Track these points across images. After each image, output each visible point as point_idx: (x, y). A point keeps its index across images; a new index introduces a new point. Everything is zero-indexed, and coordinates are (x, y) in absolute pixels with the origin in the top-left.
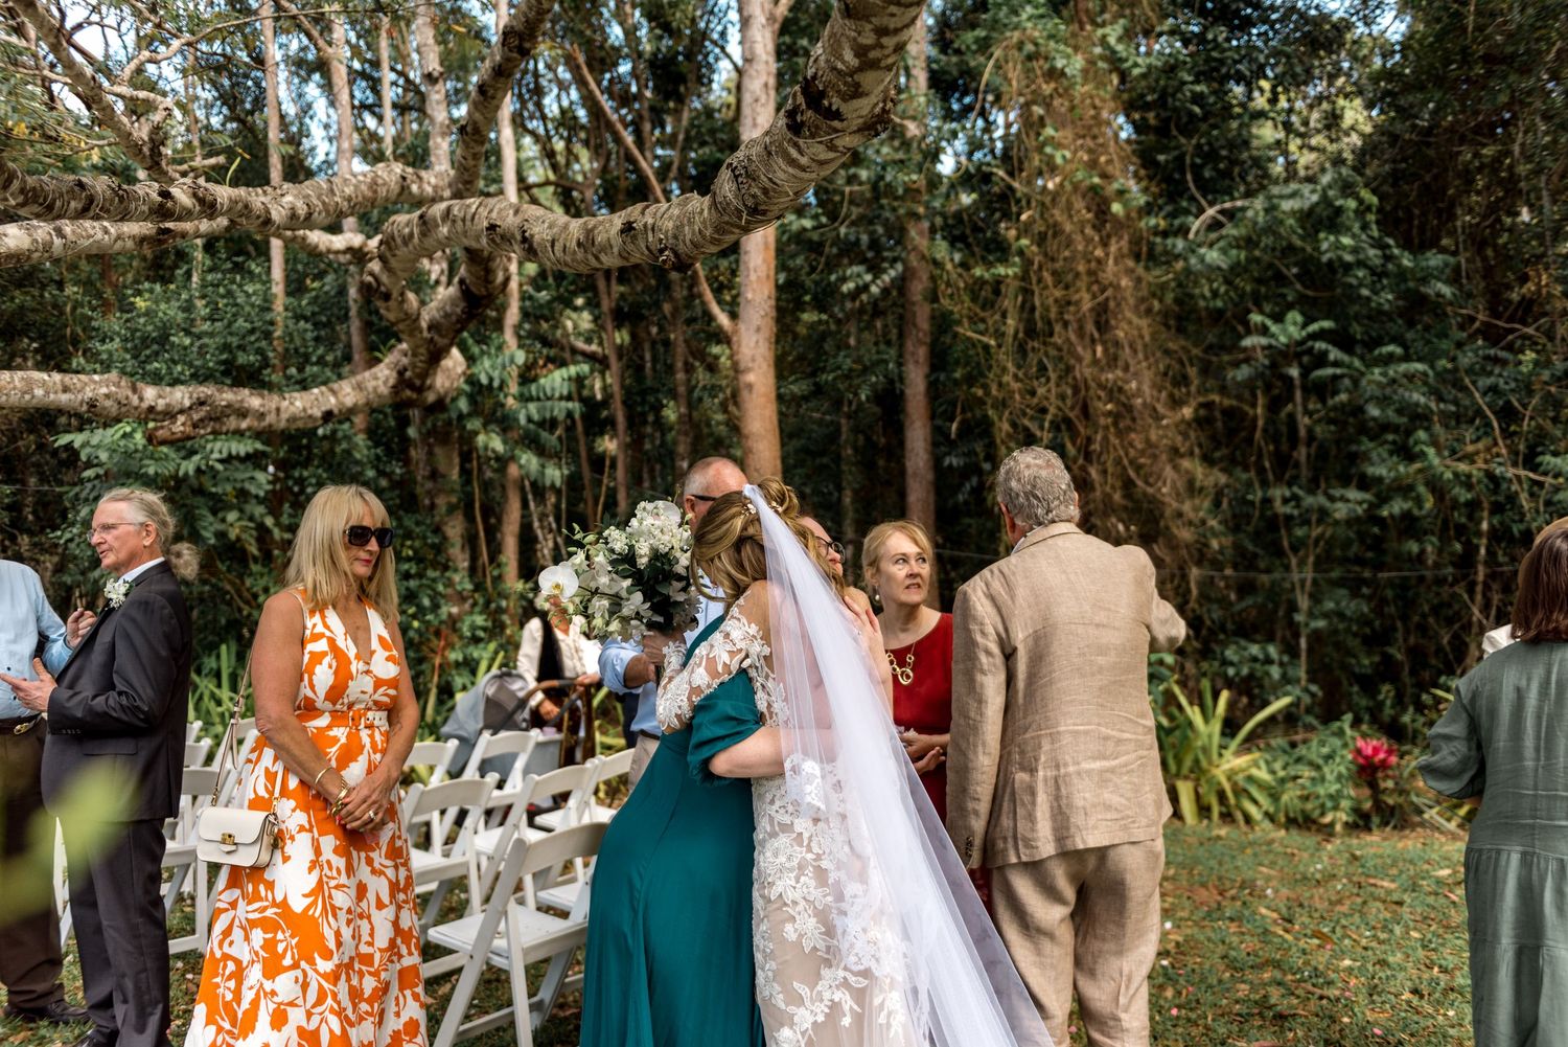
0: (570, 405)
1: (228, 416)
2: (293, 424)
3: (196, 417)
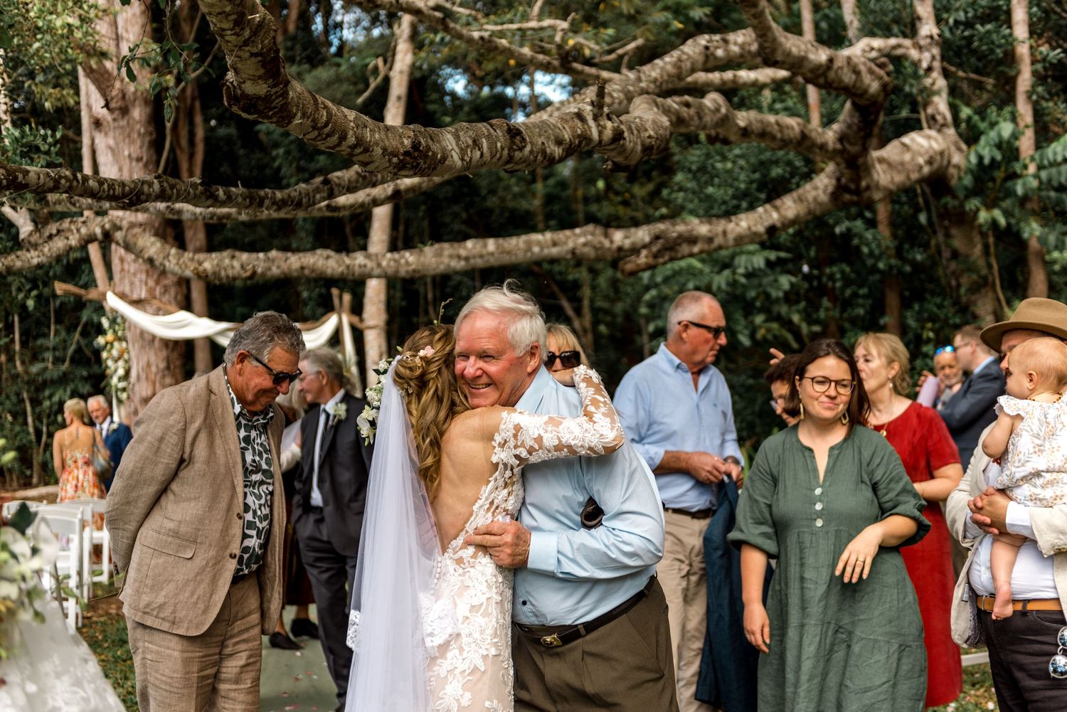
2: (740, 240)
3: (655, 249)
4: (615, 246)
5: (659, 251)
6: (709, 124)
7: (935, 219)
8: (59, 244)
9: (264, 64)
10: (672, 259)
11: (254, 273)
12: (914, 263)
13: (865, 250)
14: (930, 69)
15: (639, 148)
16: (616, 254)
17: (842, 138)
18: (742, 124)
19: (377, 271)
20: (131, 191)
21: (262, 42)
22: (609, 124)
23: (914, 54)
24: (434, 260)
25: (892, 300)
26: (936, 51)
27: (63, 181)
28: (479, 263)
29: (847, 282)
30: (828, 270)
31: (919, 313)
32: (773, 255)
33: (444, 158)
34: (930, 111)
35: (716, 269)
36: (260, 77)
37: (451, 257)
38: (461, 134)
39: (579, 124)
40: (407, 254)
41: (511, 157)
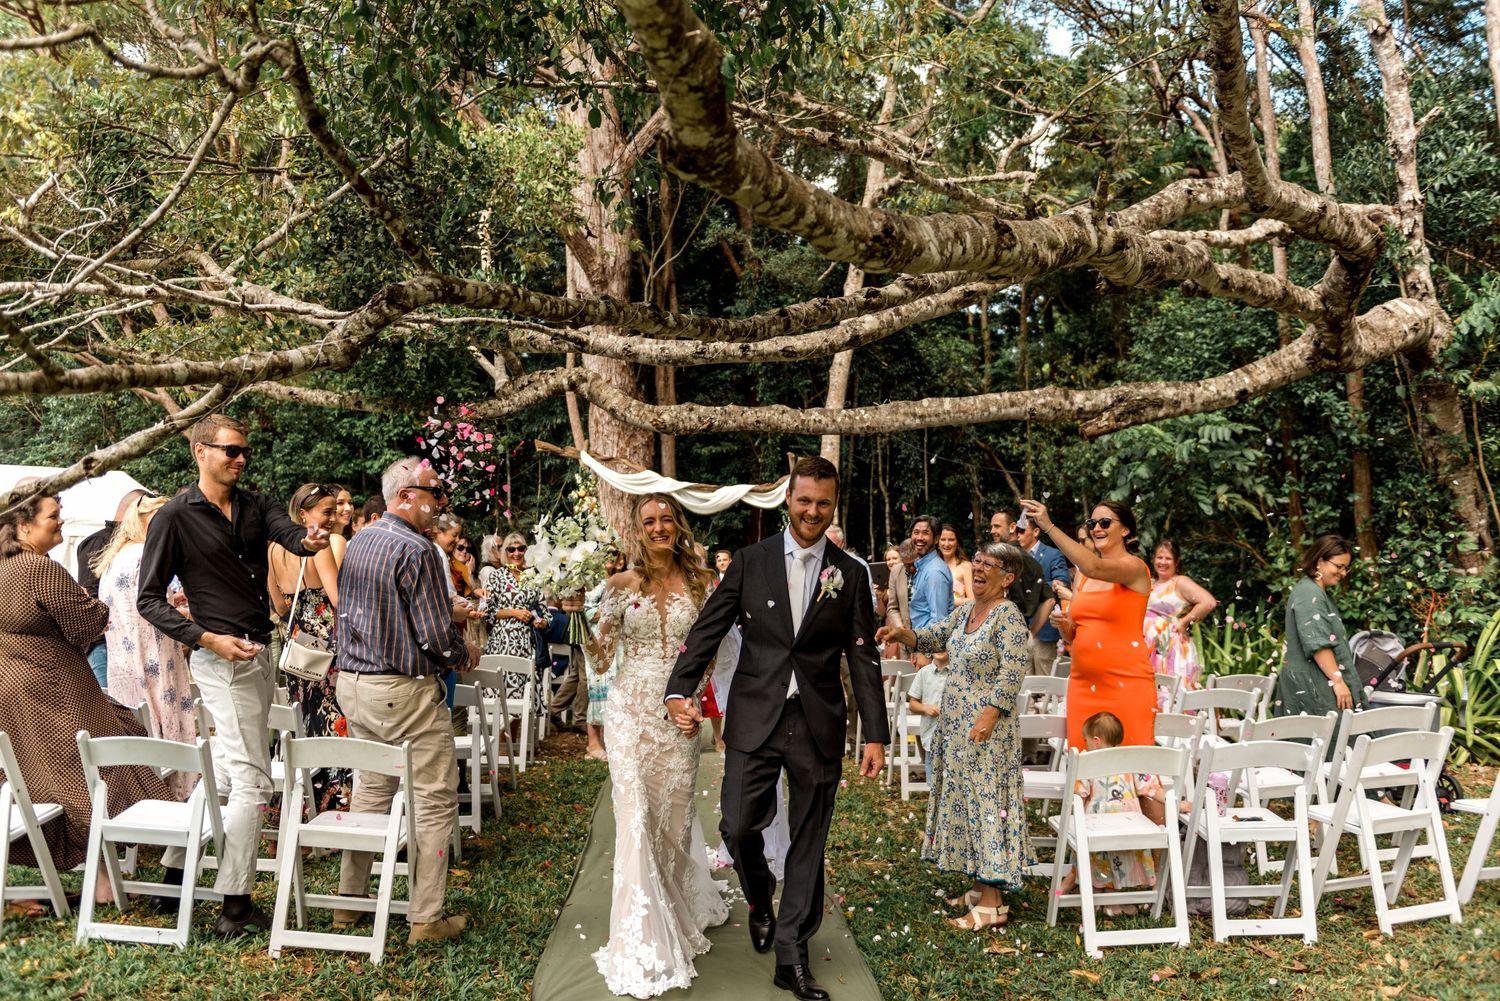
1: (1144, 407)
2: (1208, 407)
3: (1117, 412)
4: (1075, 408)
5: (1122, 414)
7: (1413, 392)
8: (529, 394)
9: (706, 102)
10: (1135, 423)
11: (711, 425)
12: (1387, 438)
13: (1337, 421)
14: (1411, 236)
15: (1140, 264)
16: (1076, 416)
17: (1325, 299)
18: (1223, 276)
19: (831, 428)
20: (576, 310)
21: (704, 71)
22: (1110, 230)
23: (1395, 219)
24: (889, 418)
25: (1362, 476)
26: (1419, 217)
27: (503, 296)
28: (935, 421)
29: (1315, 457)
30: (1293, 443)
31: (1393, 490)
32: (1239, 428)
33: (920, 250)
34: (1411, 279)
35: (1179, 438)
36: (701, 122)
37: (906, 414)
38: (941, 224)
39: (1076, 228)
40: (862, 411)
41: (997, 258)
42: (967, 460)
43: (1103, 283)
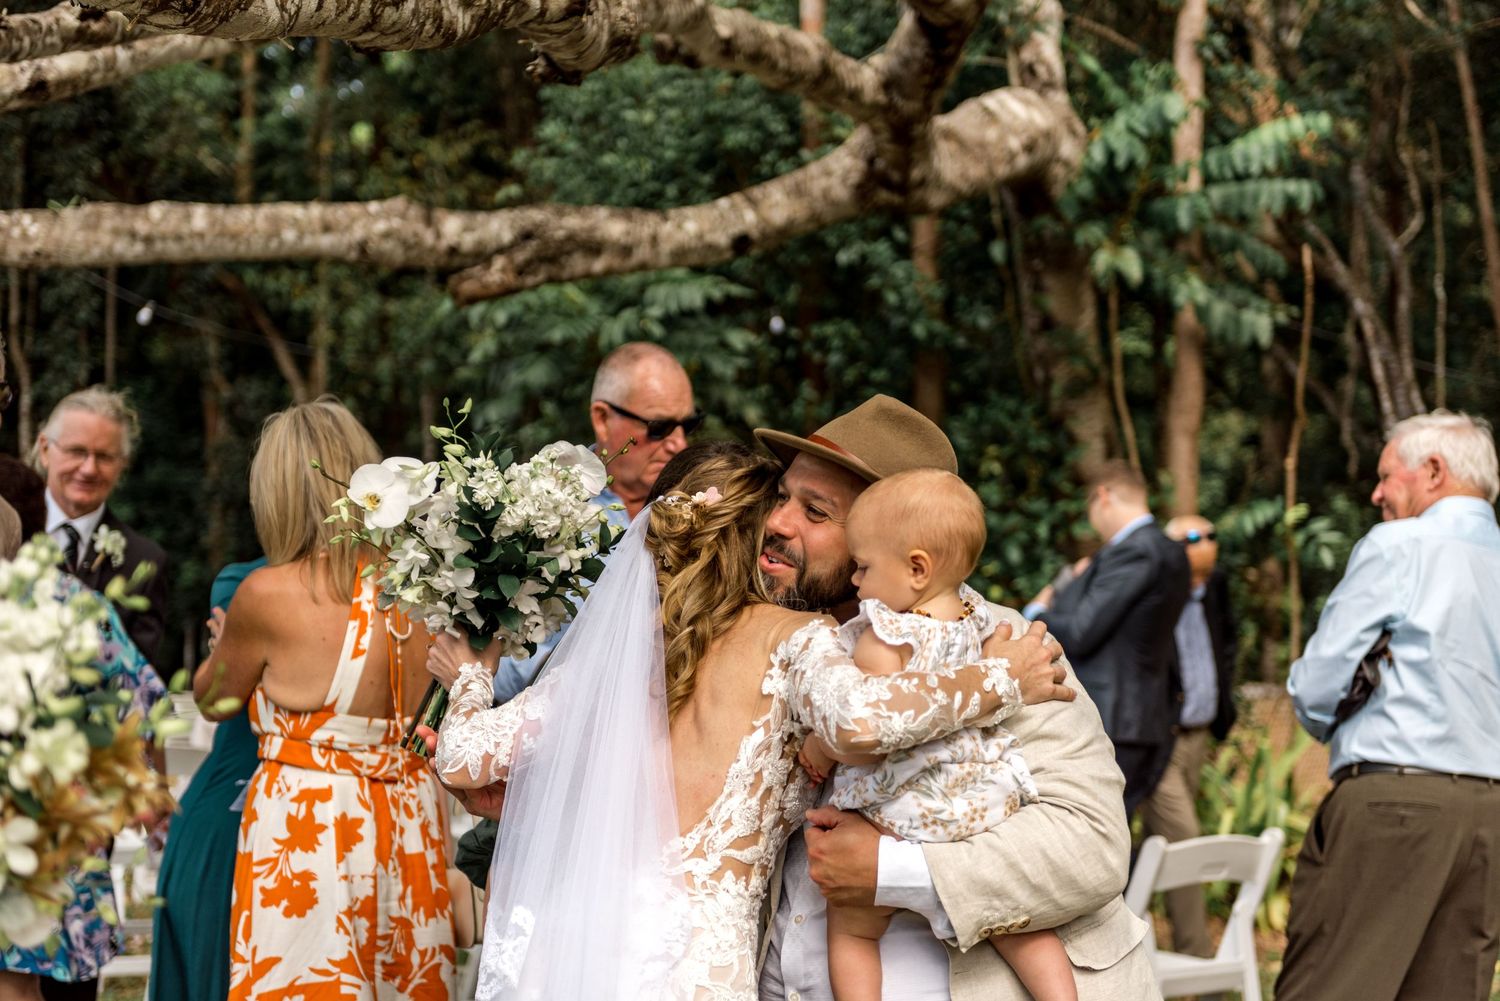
0: (1292, 186)
1: (569, 253)
2: (680, 257)
3: (521, 256)
4: (444, 244)
5: (529, 263)
6: (673, 22)
7: (1019, 255)
10: (552, 280)
12: (974, 333)
13: (892, 298)
15: (605, 38)
16: (443, 261)
17: (889, 84)
18: (724, 31)
24: (80, 236)
28: (173, 250)
29: (853, 356)
30: (815, 330)
31: (977, 424)
32: (719, 290)
34: (1027, 55)
35: (611, 308)
37: (116, 232)
40: (26, 219)
41: (375, 18)
42: (199, 312)
43: (540, 61)
